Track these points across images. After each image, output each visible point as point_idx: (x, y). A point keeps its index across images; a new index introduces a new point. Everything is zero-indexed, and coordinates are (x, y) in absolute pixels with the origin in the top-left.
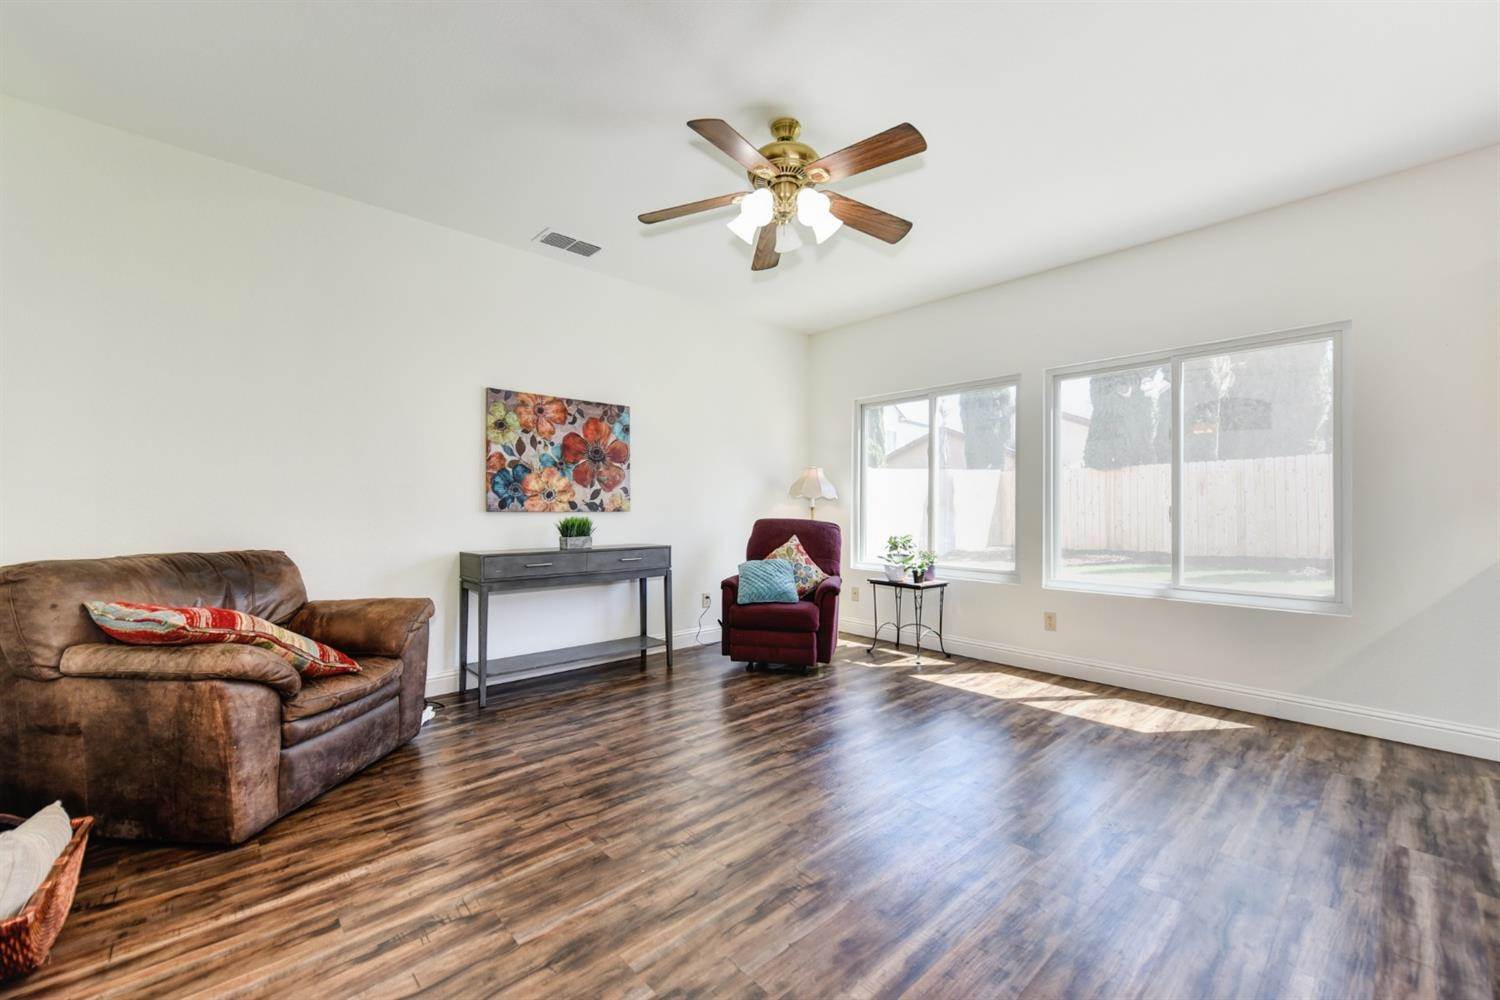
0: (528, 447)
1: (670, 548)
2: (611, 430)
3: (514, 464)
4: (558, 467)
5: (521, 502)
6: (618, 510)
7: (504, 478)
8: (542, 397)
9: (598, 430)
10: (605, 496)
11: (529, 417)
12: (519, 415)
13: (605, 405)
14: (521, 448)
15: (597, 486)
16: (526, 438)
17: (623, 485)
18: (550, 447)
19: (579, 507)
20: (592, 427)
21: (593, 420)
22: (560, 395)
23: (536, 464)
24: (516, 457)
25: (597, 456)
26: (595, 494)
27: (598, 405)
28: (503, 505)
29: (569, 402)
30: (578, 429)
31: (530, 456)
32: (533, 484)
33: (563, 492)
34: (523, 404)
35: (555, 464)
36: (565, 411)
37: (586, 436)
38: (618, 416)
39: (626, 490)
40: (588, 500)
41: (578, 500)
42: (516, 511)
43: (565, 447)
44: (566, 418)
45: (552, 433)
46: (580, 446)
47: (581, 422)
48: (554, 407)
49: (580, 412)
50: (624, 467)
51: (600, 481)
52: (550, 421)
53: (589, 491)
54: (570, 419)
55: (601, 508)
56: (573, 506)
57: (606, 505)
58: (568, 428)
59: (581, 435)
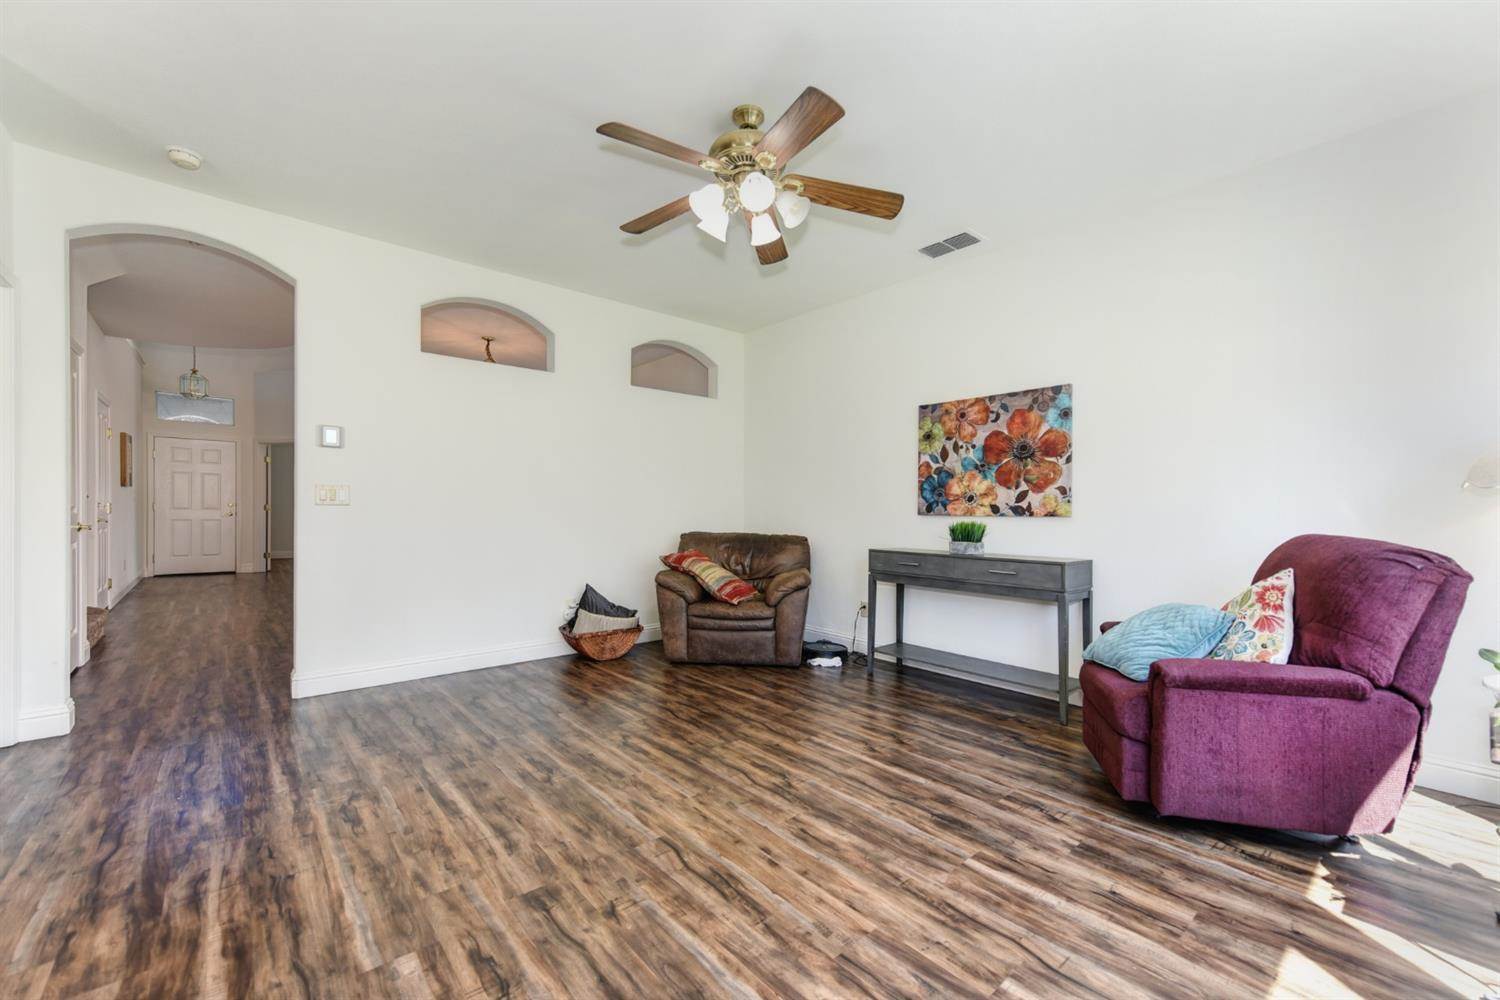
0: (952, 454)
2: (1043, 419)
3: (939, 471)
4: (981, 468)
6: (1052, 514)
7: (931, 484)
8: (964, 401)
9: (1025, 423)
10: (1034, 499)
11: (951, 424)
12: (944, 424)
13: (1036, 391)
14: (944, 454)
15: (1024, 487)
16: (949, 446)
17: (1059, 483)
18: (971, 450)
19: (1002, 511)
20: (1018, 420)
21: (1020, 412)
22: (981, 394)
23: (959, 469)
24: (941, 464)
25: (1024, 452)
26: (1022, 497)
27: (1026, 393)
28: (929, 509)
29: (992, 398)
30: (1002, 426)
31: (953, 462)
32: (956, 489)
33: (985, 495)
34: (947, 412)
36: (987, 410)
37: (1010, 431)
38: (1053, 399)
39: (1063, 491)
40: (1012, 503)
41: (1000, 503)
42: (940, 514)
43: (986, 449)
44: (988, 417)
45: (973, 435)
46: (1003, 445)
47: (1004, 417)
48: (976, 408)
49: (1005, 407)
50: (1062, 461)
51: (1027, 481)
52: (972, 423)
53: (1014, 493)
54: (993, 416)
55: (1028, 512)
56: (995, 510)
57: (1034, 509)
58: (991, 427)
59: (1006, 432)
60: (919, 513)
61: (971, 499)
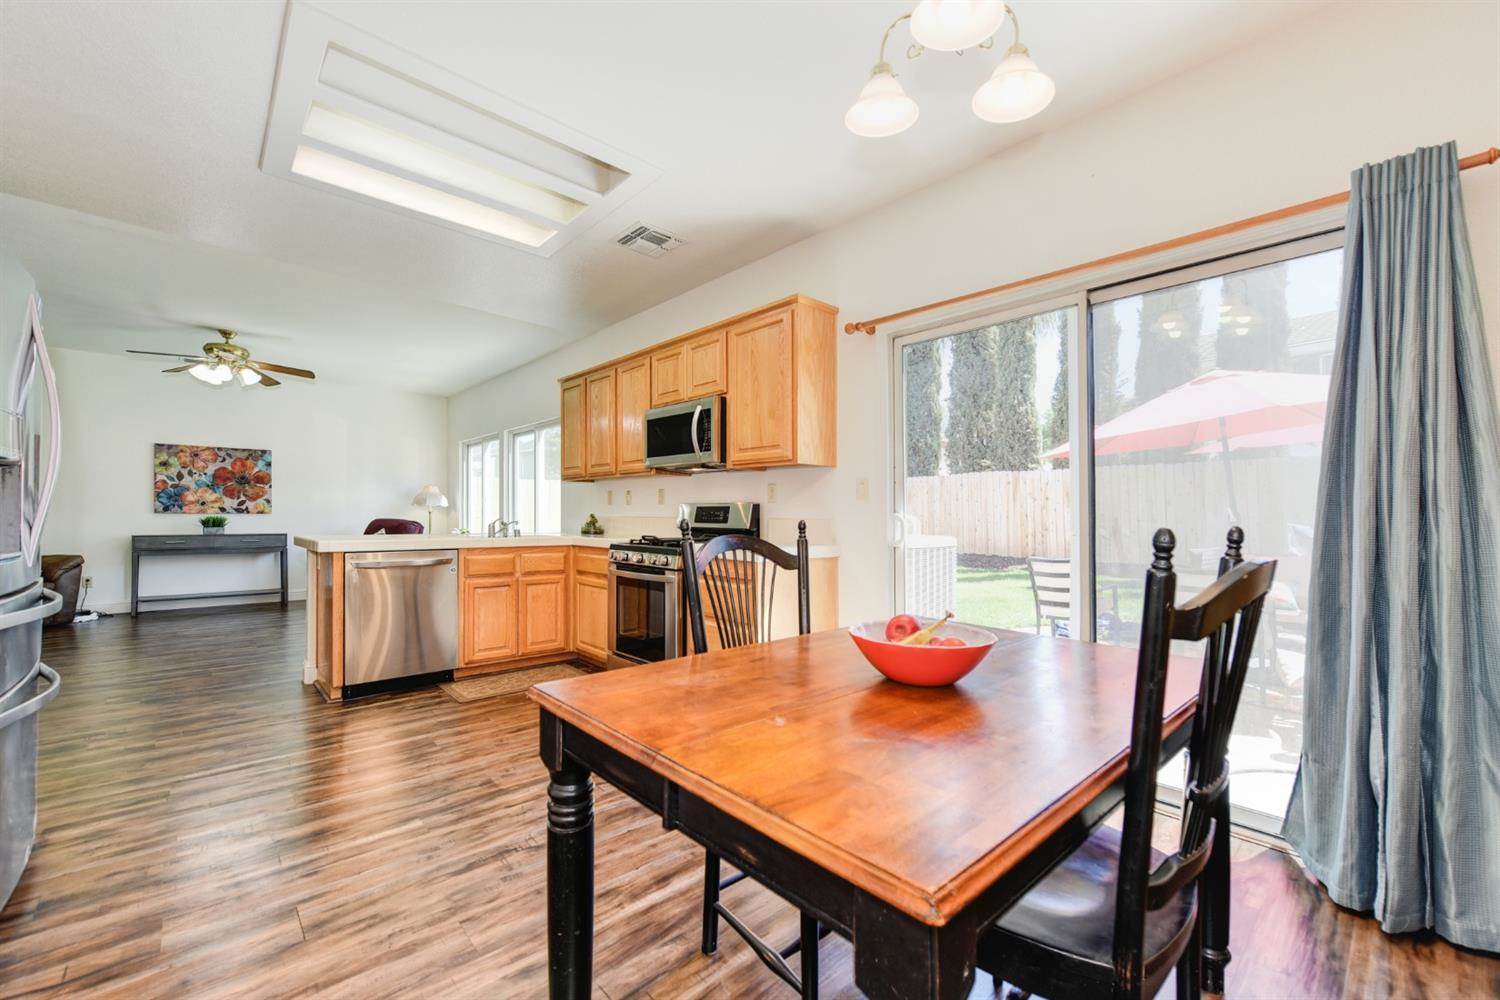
0: (186, 476)
1: (286, 535)
2: (255, 465)
3: (175, 486)
4: (212, 487)
5: (181, 508)
6: (262, 512)
7: (167, 494)
8: (197, 447)
9: (243, 465)
10: (250, 504)
11: (188, 460)
12: (179, 458)
13: (250, 450)
14: (180, 476)
15: (243, 498)
16: (185, 472)
17: (265, 497)
18: (204, 476)
20: (239, 463)
21: (240, 459)
22: (211, 445)
23: (193, 486)
24: (177, 482)
25: (243, 480)
26: (241, 503)
27: (244, 450)
28: (166, 509)
29: (220, 449)
30: (228, 465)
31: (187, 481)
32: (190, 497)
33: (215, 501)
34: (182, 451)
35: (208, 486)
36: (217, 455)
37: (233, 468)
38: (261, 456)
39: (268, 501)
40: (235, 506)
41: (226, 506)
42: (176, 513)
43: (215, 476)
44: (217, 459)
45: (205, 468)
46: (229, 475)
47: (229, 461)
48: (207, 452)
49: (230, 456)
50: (267, 487)
51: (245, 496)
52: (205, 461)
53: (236, 501)
54: (221, 459)
55: (247, 511)
56: (223, 510)
57: (250, 510)
58: (219, 465)
59: (230, 468)
60: (156, 511)
61: (203, 504)
